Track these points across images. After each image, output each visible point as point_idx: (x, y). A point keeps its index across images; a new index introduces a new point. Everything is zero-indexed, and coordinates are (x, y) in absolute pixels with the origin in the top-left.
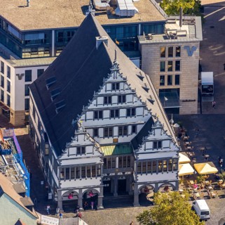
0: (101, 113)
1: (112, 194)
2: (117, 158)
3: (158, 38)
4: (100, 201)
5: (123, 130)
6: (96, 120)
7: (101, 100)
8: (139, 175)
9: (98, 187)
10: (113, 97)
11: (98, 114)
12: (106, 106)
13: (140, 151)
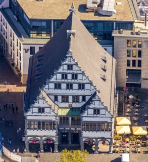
0: (60, 85)
1: (68, 142)
2: (70, 118)
3: (126, 33)
4: (56, 147)
5: (76, 98)
6: (56, 90)
7: (59, 76)
8: (84, 132)
9: (54, 137)
10: (68, 75)
11: (58, 86)
12: (63, 81)
13: (84, 115)
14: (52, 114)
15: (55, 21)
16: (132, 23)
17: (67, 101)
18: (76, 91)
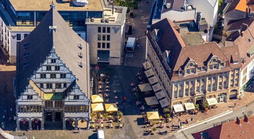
0: (45, 75)
2: (54, 102)
3: (97, 21)
4: (42, 125)
5: (58, 85)
6: (42, 79)
7: (44, 68)
8: (65, 113)
9: (40, 118)
10: (52, 67)
11: (43, 76)
12: (48, 72)
13: (66, 100)
14: (39, 100)
15: (37, 12)
16: (101, 12)
17: (51, 87)
18: (58, 79)
